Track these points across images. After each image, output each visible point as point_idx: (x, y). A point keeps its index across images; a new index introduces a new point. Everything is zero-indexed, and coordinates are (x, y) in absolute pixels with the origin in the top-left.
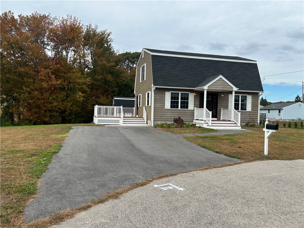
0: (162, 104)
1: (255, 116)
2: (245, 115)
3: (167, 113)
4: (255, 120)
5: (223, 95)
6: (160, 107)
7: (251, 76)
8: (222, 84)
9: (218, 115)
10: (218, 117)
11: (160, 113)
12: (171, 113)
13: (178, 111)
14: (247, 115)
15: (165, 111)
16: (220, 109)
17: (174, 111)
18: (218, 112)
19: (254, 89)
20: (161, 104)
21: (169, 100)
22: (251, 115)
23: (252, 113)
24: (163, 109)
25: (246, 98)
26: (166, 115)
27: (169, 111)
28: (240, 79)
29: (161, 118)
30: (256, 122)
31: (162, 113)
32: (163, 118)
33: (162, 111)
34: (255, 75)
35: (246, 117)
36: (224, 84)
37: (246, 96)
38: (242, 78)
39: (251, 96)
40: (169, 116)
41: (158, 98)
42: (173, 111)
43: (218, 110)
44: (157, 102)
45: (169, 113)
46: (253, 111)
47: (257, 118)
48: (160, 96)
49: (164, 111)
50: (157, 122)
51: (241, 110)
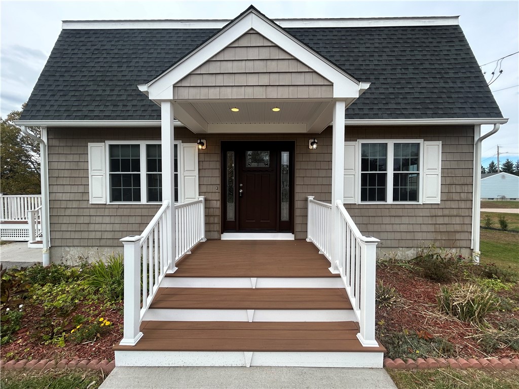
0: (81, 189)
1: (458, 220)
2: (413, 220)
3: (99, 220)
4: (458, 236)
5: (315, 146)
6: (72, 197)
7: (437, 66)
8: (260, 66)
9: (298, 220)
10: (298, 228)
11: (74, 220)
12: (113, 220)
13: (138, 212)
14: (420, 220)
15: (93, 212)
16: (306, 200)
17: (126, 212)
18: (297, 212)
19: (457, 111)
20: (75, 189)
21: (103, 173)
22: (440, 220)
23: (446, 212)
24: (84, 205)
25: (417, 154)
26: (97, 227)
27: (107, 212)
28: (389, 81)
29: (77, 235)
30: (464, 244)
31: (81, 220)
32: (85, 235)
33: (81, 212)
34: (453, 61)
35: (417, 228)
36: (273, 66)
37: (418, 144)
38: (399, 76)
39: (440, 143)
40: (109, 227)
41: (62, 166)
42: (120, 212)
43: (298, 204)
44: (60, 181)
45: (107, 220)
46: (448, 204)
47: (465, 228)
48: (70, 158)
49: (86, 212)
50: (67, 249)
51: (395, 199)
